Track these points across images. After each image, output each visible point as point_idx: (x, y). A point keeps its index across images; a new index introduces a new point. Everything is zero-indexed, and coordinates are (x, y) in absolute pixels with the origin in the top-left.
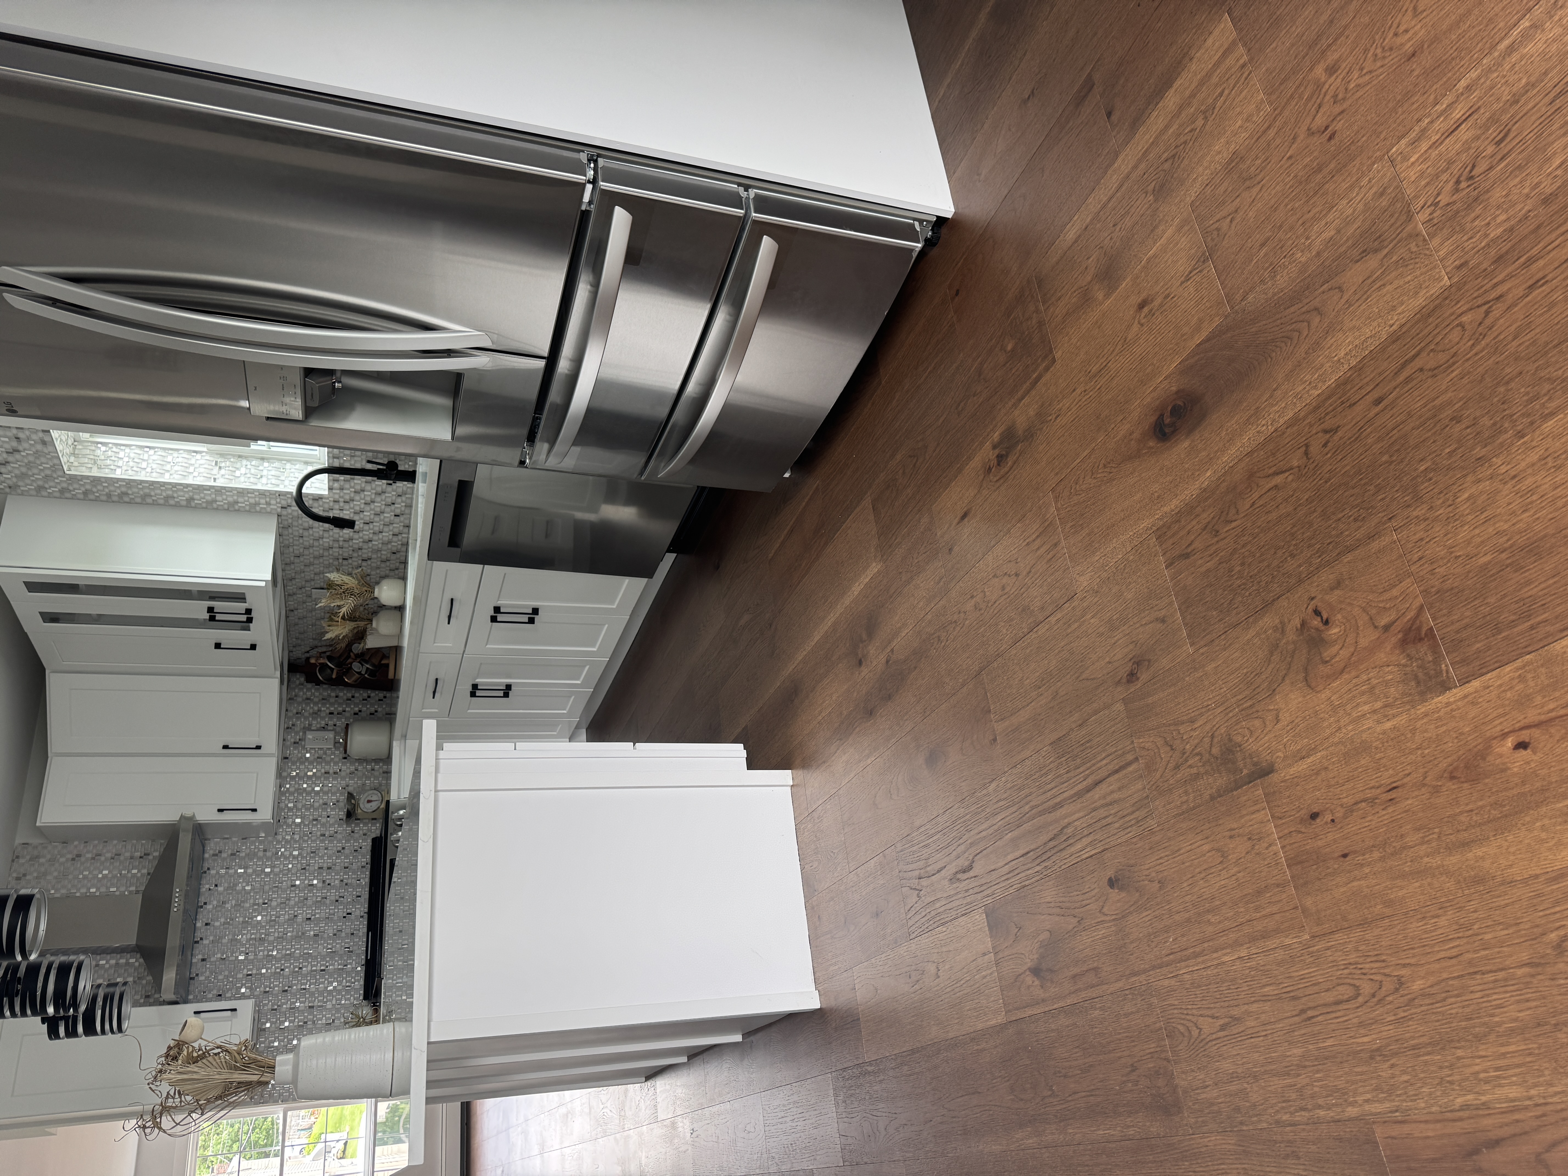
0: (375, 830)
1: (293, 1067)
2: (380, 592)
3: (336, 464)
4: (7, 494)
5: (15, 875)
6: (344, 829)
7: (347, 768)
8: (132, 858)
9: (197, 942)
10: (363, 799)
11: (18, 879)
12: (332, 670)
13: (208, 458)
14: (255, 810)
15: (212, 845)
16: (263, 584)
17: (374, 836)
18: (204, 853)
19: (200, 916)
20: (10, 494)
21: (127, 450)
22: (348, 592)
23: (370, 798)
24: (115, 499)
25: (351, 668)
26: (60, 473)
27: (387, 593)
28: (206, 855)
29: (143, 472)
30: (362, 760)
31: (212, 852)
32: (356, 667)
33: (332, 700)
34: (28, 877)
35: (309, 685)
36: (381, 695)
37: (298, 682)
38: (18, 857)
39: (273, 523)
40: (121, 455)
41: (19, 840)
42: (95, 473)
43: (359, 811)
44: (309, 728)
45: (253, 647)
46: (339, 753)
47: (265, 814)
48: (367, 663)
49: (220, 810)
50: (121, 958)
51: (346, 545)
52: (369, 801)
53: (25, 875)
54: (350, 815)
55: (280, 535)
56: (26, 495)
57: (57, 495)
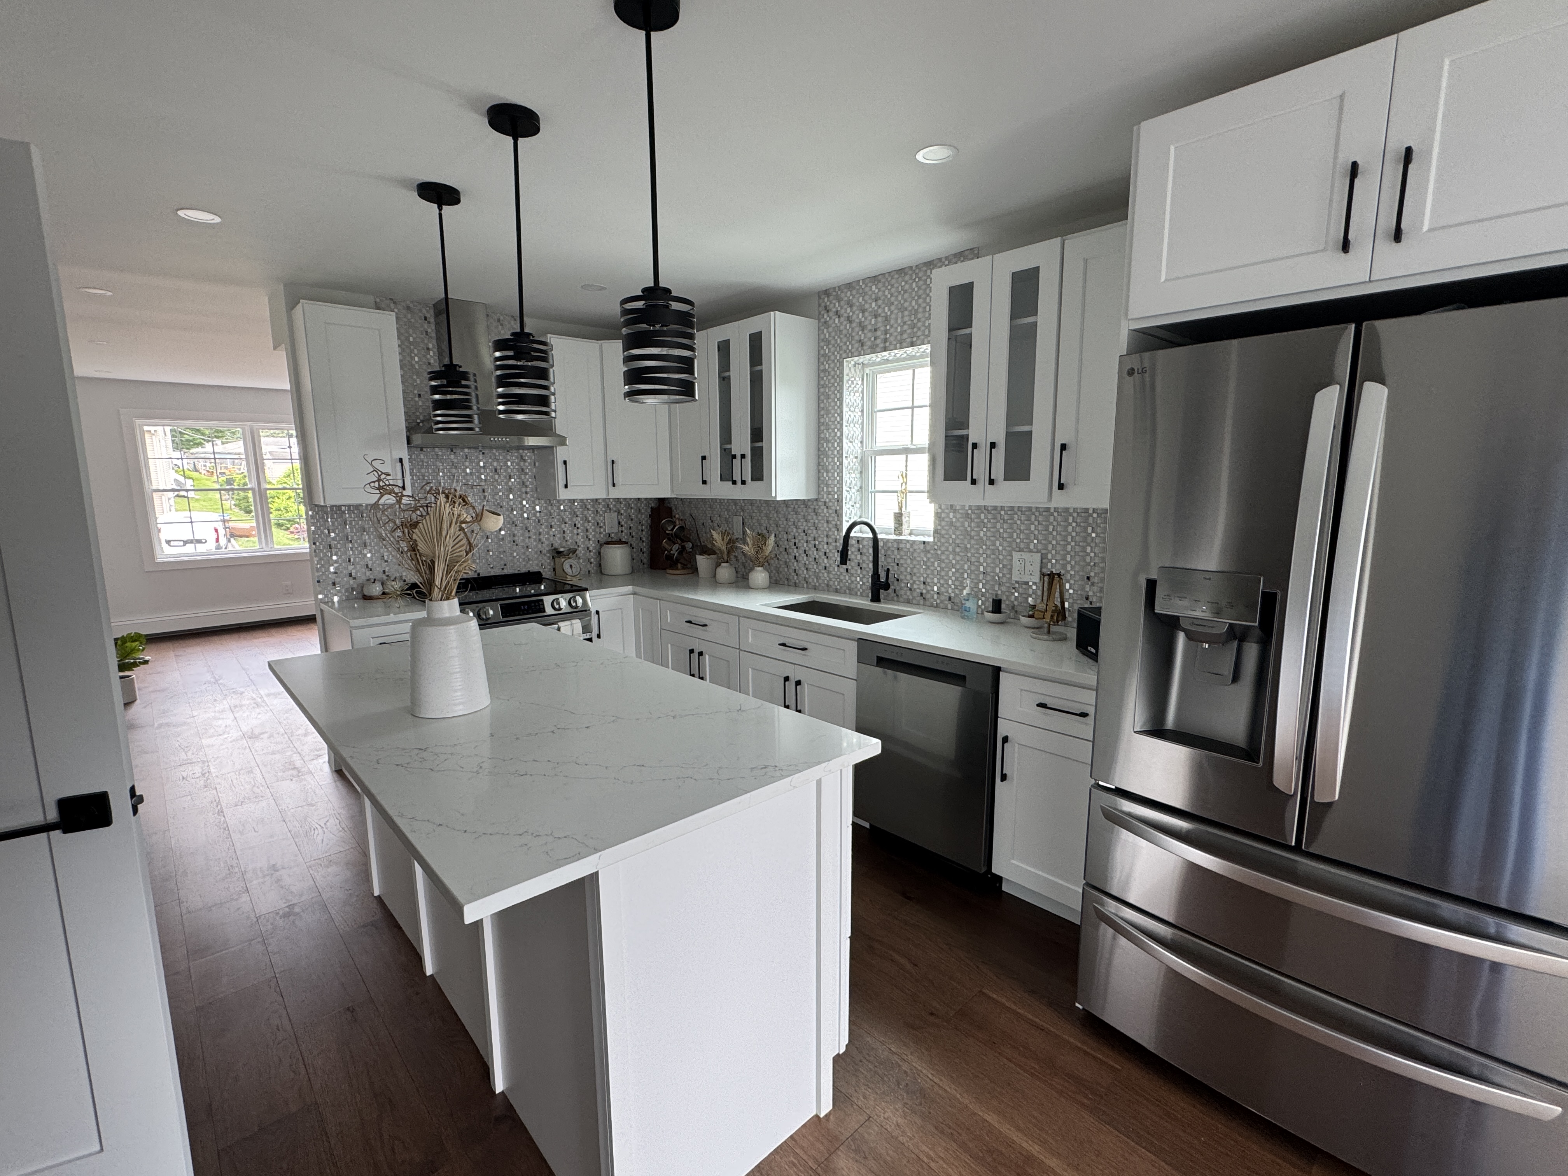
0: (547, 573)
1: (449, 618)
2: (761, 571)
3: (881, 544)
4: (819, 320)
5: (502, 318)
6: (546, 548)
7: (592, 545)
10: (572, 561)
11: (499, 320)
12: (672, 530)
13: (860, 451)
14: (566, 486)
15: (529, 454)
16: (774, 495)
17: (543, 574)
19: (472, 451)
20: (819, 322)
21: (860, 398)
22: (759, 549)
23: (573, 566)
24: (822, 390)
25: (675, 544)
26: (844, 355)
27: (760, 576)
29: (848, 410)
31: (524, 455)
32: (676, 547)
33: (640, 527)
34: (500, 327)
36: (645, 561)
39: (812, 496)
40: (857, 394)
42: (845, 378)
43: (563, 560)
44: (619, 513)
45: (704, 482)
46: (602, 538)
47: (564, 494)
48: (678, 553)
49: (565, 462)
51: (792, 544)
52: (571, 566)
53: (502, 325)
54: (557, 554)
55: (804, 502)
56: (820, 332)
57: (822, 352)
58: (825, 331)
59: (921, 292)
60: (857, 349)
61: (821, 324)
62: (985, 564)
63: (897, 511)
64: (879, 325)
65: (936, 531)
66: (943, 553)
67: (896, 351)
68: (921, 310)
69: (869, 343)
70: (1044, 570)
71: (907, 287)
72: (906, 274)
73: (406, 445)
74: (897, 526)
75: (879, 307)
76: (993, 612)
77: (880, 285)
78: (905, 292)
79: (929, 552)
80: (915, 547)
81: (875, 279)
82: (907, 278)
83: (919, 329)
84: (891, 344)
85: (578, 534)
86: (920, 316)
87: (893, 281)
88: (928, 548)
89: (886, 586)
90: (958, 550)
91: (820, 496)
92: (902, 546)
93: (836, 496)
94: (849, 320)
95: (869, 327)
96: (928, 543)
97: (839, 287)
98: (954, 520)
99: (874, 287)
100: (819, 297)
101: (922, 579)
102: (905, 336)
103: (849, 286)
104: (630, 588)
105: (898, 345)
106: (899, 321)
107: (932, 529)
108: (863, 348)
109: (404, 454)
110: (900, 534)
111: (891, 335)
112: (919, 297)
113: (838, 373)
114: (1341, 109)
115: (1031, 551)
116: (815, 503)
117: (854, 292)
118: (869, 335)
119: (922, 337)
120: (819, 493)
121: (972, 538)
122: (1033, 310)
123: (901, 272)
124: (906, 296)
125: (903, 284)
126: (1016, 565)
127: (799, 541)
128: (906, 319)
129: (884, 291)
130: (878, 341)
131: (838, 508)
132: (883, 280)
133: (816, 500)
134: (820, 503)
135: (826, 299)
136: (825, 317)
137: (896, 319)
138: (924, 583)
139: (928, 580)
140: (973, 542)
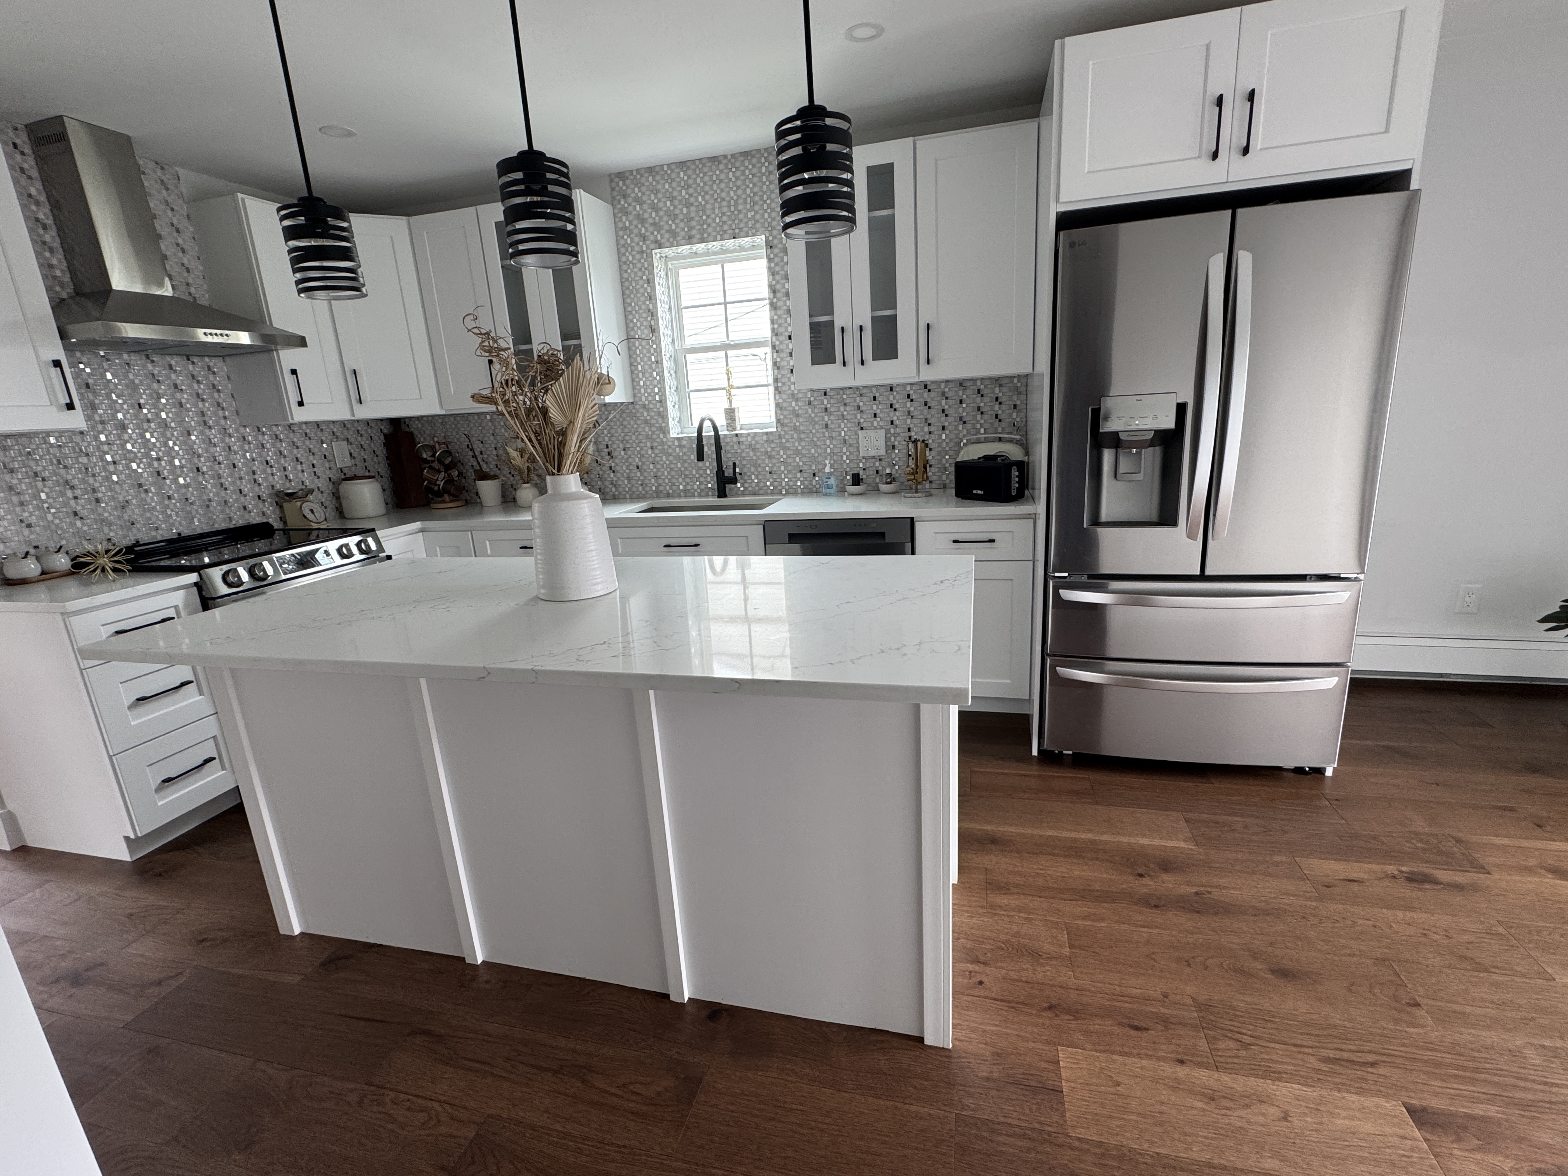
0: (276, 524)
6: (264, 491)
7: (324, 483)
8: (188, 284)
9: (147, 357)
10: (311, 504)
12: (429, 457)
13: (673, 349)
14: (301, 404)
17: (273, 524)
18: (208, 356)
23: (315, 511)
24: (626, 284)
25: (439, 472)
26: (652, 246)
28: (207, 359)
29: (661, 305)
30: (337, 496)
31: (211, 364)
32: (442, 475)
33: (375, 459)
35: (382, 437)
37: (382, 427)
38: (162, 168)
41: (181, 172)
42: (656, 271)
43: (299, 504)
44: (349, 442)
46: (334, 473)
48: (445, 483)
49: (294, 372)
50: (62, 271)
52: (312, 511)
54: (285, 497)
56: (617, 220)
57: (622, 242)
58: (624, 218)
59: (739, 183)
60: (668, 240)
61: (616, 211)
62: (831, 446)
63: (727, 406)
64: (693, 215)
65: (778, 421)
66: (787, 441)
67: (714, 243)
68: (740, 201)
69: (683, 234)
70: (889, 443)
71: (722, 176)
72: (720, 162)
73: (60, 341)
74: (730, 421)
75: (691, 195)
76: (853, 485)
77: (690, 172)
78: (721, 181)
79: (772, 441)
80: (757, 439)
81: (682, 165)
82: (721, 167)
83: (741, 220)
84: (709, 235)
85: (303, 471)
86: (740, 207)
87: (705, 170)
88: (771, 438)
89: (733, 480)
90: (803, 436)
91: (637, 399)
92: (741, 440)
93: (657, 398)
94: (654, 207)
95: (681, 217)
96: (771, 433)
97: (637, 170)
98: (797, 408)
99: (682, 174)
100: (612, 181)
101: (767, 469)
102: (726, 228)
103: (651, 170)
104: (417, 525)
105: (719, 237)
106: (717, 211)
107: (774, 419)
108: (674, 239)
109: (60, 354)
110: (735, 429)
111: (709, 225)
112: (738, 187)
113: (646, 265)
114: (1208, 55)
115: (876, 428)
116: (630, 407)
117: (658, 178)
118: (682, 225)
119: (746, 229)
120: (635, 396)
121: (816, 423)
122: (890, 204)
123: (714, 159)
124: (723, 185)
125: (718, 172)
126: (862, 442)
127: (615, 449)
128: (725, 210)
129: (695, 179)
130: (694, 232)
131: (661, 409)
132: (693, 167)
133: (632, 403)
134: (638, 407)
135: (621, 183)
136: (622, 203)
137: (714, 209)
138: (770, 473)
139: (775, 469)
140: (817, 427)
